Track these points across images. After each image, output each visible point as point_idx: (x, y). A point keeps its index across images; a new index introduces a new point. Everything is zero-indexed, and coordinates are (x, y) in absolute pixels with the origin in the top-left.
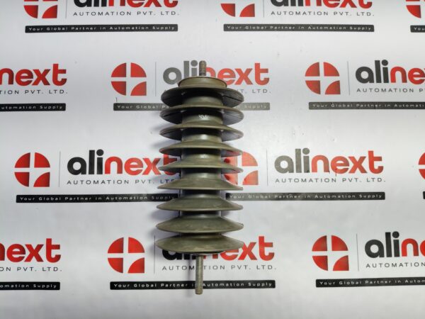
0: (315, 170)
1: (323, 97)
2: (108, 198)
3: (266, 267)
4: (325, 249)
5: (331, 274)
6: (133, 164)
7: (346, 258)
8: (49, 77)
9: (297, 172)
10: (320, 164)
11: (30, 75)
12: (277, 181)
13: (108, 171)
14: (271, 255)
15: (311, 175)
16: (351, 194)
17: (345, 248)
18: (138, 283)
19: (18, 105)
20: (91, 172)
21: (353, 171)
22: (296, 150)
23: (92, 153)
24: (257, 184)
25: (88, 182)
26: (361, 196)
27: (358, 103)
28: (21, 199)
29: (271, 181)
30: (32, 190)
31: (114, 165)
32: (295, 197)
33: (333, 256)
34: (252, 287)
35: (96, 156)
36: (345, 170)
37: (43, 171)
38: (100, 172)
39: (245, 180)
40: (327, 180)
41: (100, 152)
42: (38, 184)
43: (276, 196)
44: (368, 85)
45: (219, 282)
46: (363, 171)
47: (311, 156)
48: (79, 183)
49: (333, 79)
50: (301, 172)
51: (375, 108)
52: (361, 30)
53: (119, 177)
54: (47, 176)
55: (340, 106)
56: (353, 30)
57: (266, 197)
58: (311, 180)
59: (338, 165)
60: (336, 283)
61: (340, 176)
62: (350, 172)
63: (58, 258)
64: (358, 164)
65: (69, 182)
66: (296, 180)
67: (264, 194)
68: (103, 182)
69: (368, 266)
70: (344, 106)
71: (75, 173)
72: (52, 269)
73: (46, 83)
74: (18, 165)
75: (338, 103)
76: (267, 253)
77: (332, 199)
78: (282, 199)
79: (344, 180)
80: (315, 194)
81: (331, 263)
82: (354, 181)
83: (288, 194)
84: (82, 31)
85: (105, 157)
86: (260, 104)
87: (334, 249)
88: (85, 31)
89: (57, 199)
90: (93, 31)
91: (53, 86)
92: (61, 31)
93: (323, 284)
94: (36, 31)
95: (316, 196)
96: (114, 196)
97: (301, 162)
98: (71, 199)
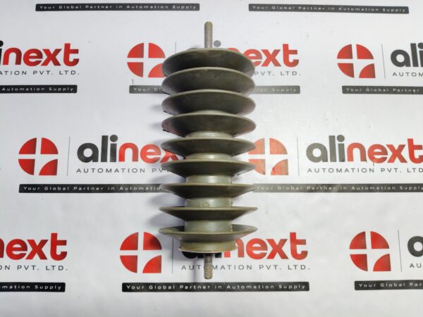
0: (351, 159)
1: (357, 81)
2: (121, 188)
3: (298, 267)
4: (364, 247)
5: (371, 275)
6: (149, 151)
7: (387, 256)
8: (60, 57)
9: (331, 161)
10: (356, 152)
11: (40, 56)
12: (310, 170)
13: (122, 159)
14: (304, 254)
15: (347, 164)
16: (391, 185)
17: (386, 246)
18: (153, 284)
19: (25, 87)
20: (104, 160)
21: (392, 160)
22: (330, 137)
23: (104, 139)
24: (287, 174)
25: (100, 171)
26: (401, 188)
27: (395, 87)
28: (24, 189)
29: (302, 170)
30: (37, 179)
31: (129, 152)
32: (330, 188)
33: (373, 255)
34: (283, 290)
35: (110, 142)
36: (383, 160)
37: (50, 157)
38: (113, 159)
39: (273, 169)
40: (364, 170)
41: (114, 138)
42: (43, 172)
43: (308, 188)
44: (405, 69)
45: (245, 284)
46: (403, 160)
47: (347, 143)
48: (90, 171)
49: (367, 62)
50: (335, 161)
51: (412, 93)
52: (394, 12)
53: (135, 165)
54: (54, 163)
55: (375, 90)
56: (386, 12)
57: (297, 188)
58: (347, 170)
59: (376, 153)
60: (377, 285)
61: (378, 166)
62: (389, 162)
63: (64, 255)
64: (397, 153)
65: (79, 170)
66: (331, 171)
67: (295, 186)
68: (117, 170)
69: (412, 266)
70: (380, 90)
71: (86, 160)
72: (56, 268)
73: (57, 63)
74: (22, 151)
75: (374, 87)
76: (299, 252)
77: (370, 191)
78: (315, 191)
79: (383, 170)
80: (352, 185)
81: (371, 263)
82: (393, 171)
83: (322, 185)
84: (97, 9)
85: (119, 144)
86: (289, 87)
87: (374, 246)
88: (101, 9)
89: (64, 189)
90: (109, 9)
91: (63, 67)
92: (75, 9)
93: (363, 286)
94: (47, 10)
95: (353, 188)
96: (129, 186)
97: (336, 150)
98: (80, 189)
